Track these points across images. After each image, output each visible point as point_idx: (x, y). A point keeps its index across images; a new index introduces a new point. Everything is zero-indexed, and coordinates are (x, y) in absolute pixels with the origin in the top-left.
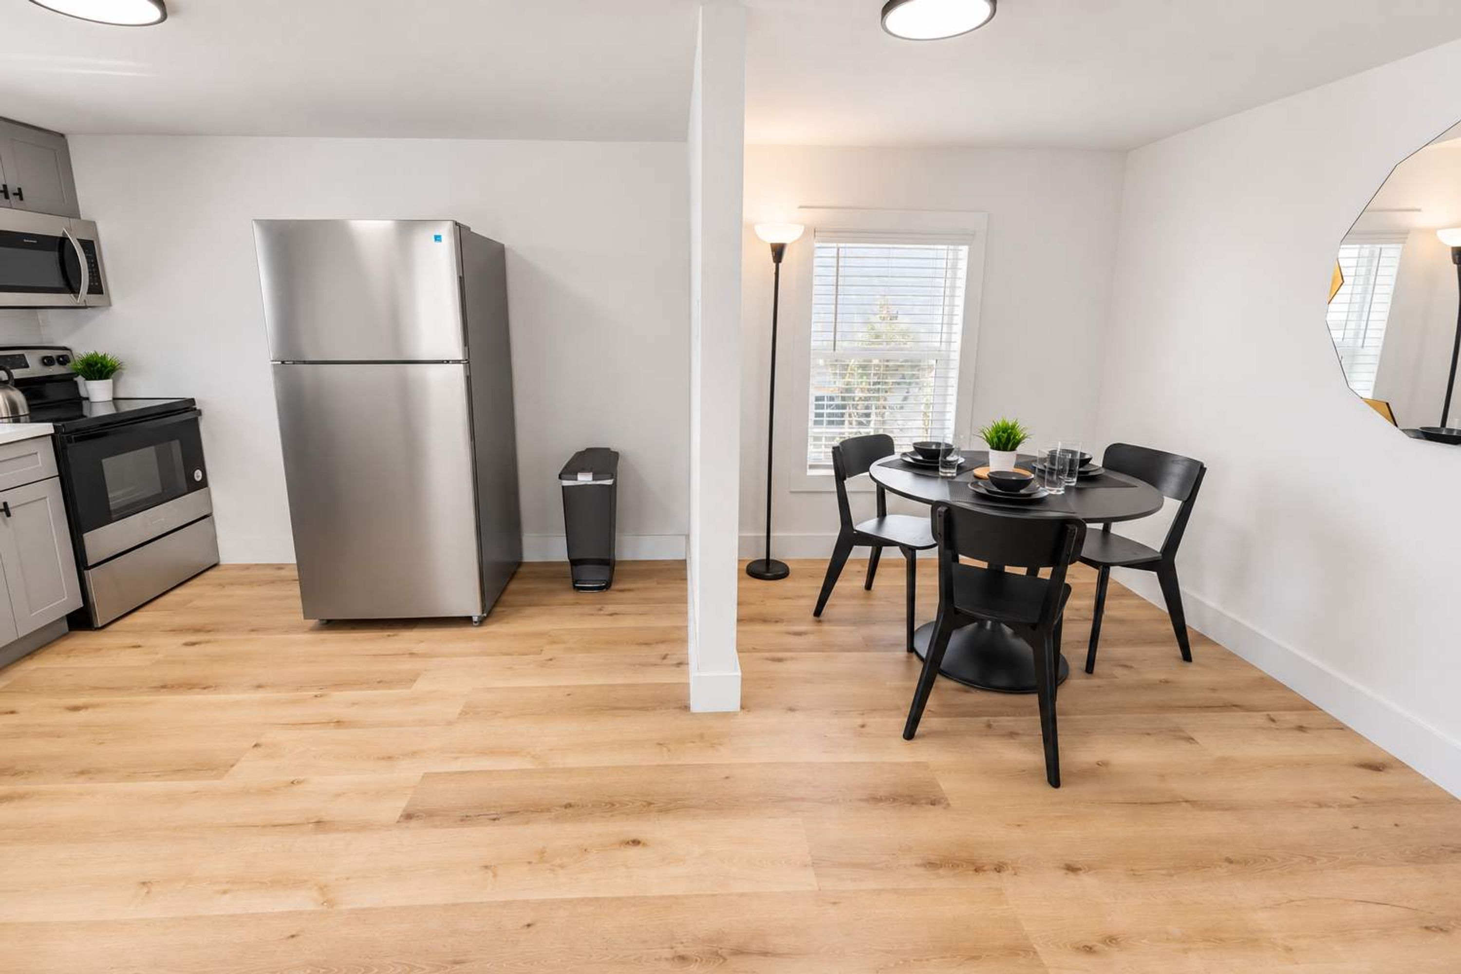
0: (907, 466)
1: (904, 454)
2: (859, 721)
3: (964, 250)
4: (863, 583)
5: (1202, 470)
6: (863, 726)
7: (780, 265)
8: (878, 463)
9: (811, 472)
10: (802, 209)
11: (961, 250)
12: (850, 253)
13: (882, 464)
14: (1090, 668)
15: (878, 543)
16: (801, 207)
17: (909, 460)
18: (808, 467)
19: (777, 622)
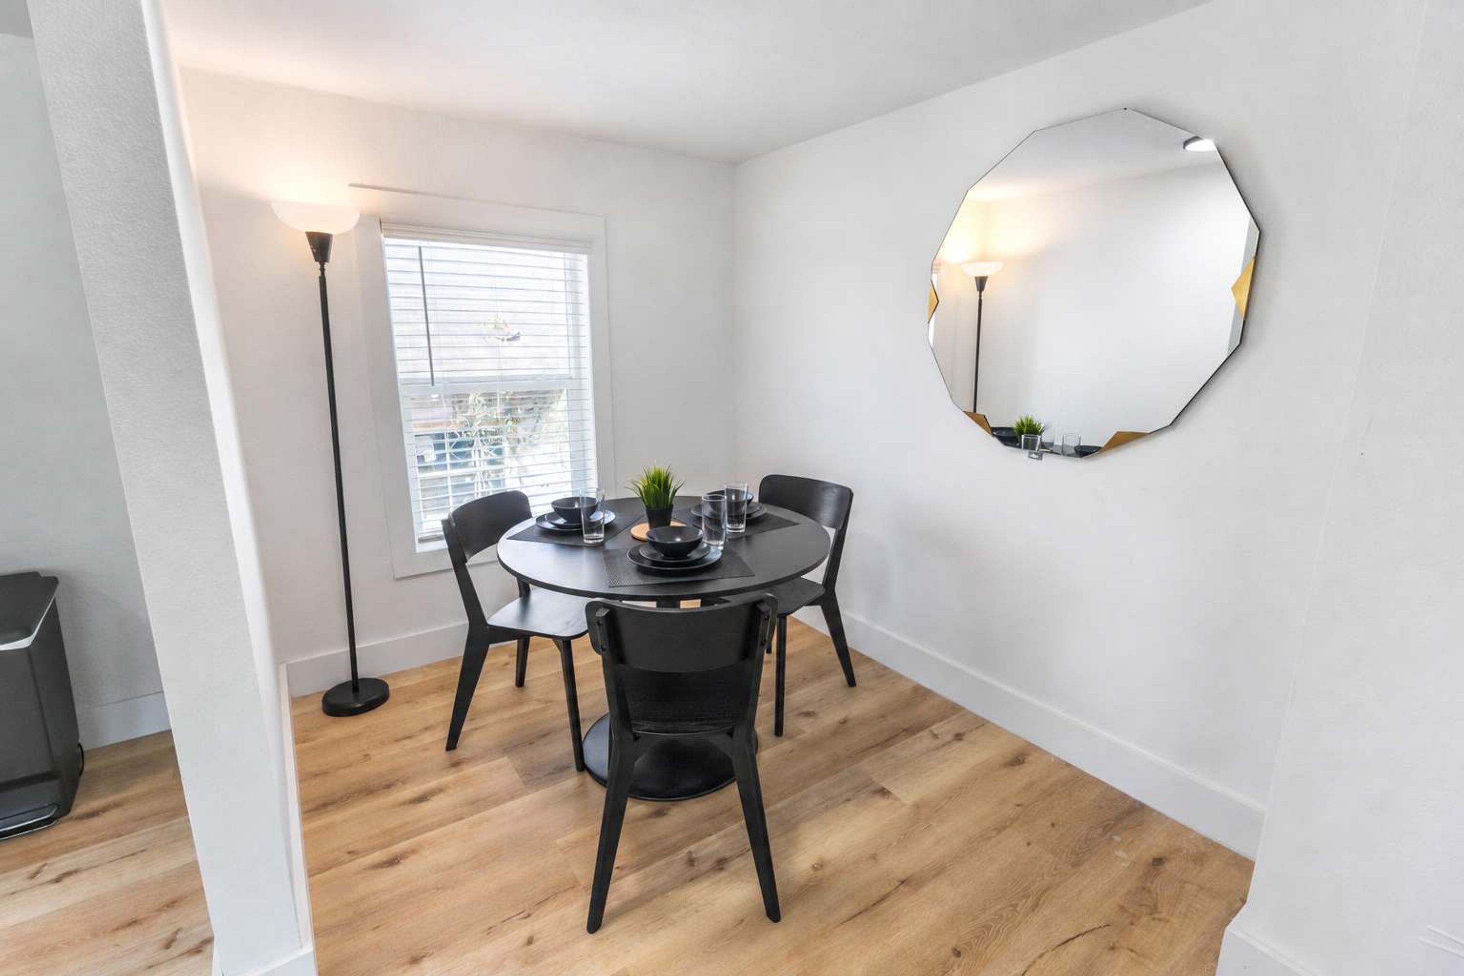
0: (547, 535)
1: (541, 519)
2: (522, 932)
3: (583, 260)
4: (511, 681)
5: (851, 495)
6: (530, 941)
7: (326, 265)
8: (508, 537)
9: (420, 548)
10: (353, 188)
11: (581, 260)
12: (437, 254)
13: (514, 536)
14: (779, 730)
15: (523, 638)
16: (352, 185)
17: (548, 525)
18: (417, 541)
19: (388, 786)
